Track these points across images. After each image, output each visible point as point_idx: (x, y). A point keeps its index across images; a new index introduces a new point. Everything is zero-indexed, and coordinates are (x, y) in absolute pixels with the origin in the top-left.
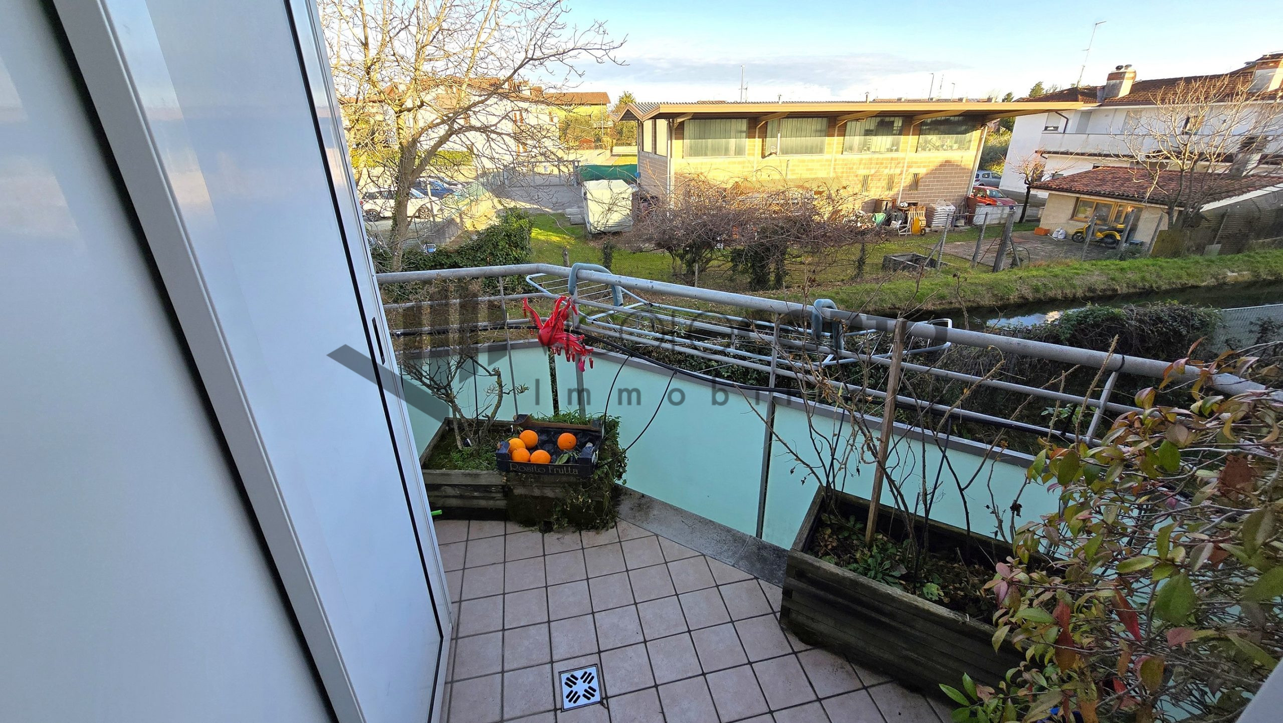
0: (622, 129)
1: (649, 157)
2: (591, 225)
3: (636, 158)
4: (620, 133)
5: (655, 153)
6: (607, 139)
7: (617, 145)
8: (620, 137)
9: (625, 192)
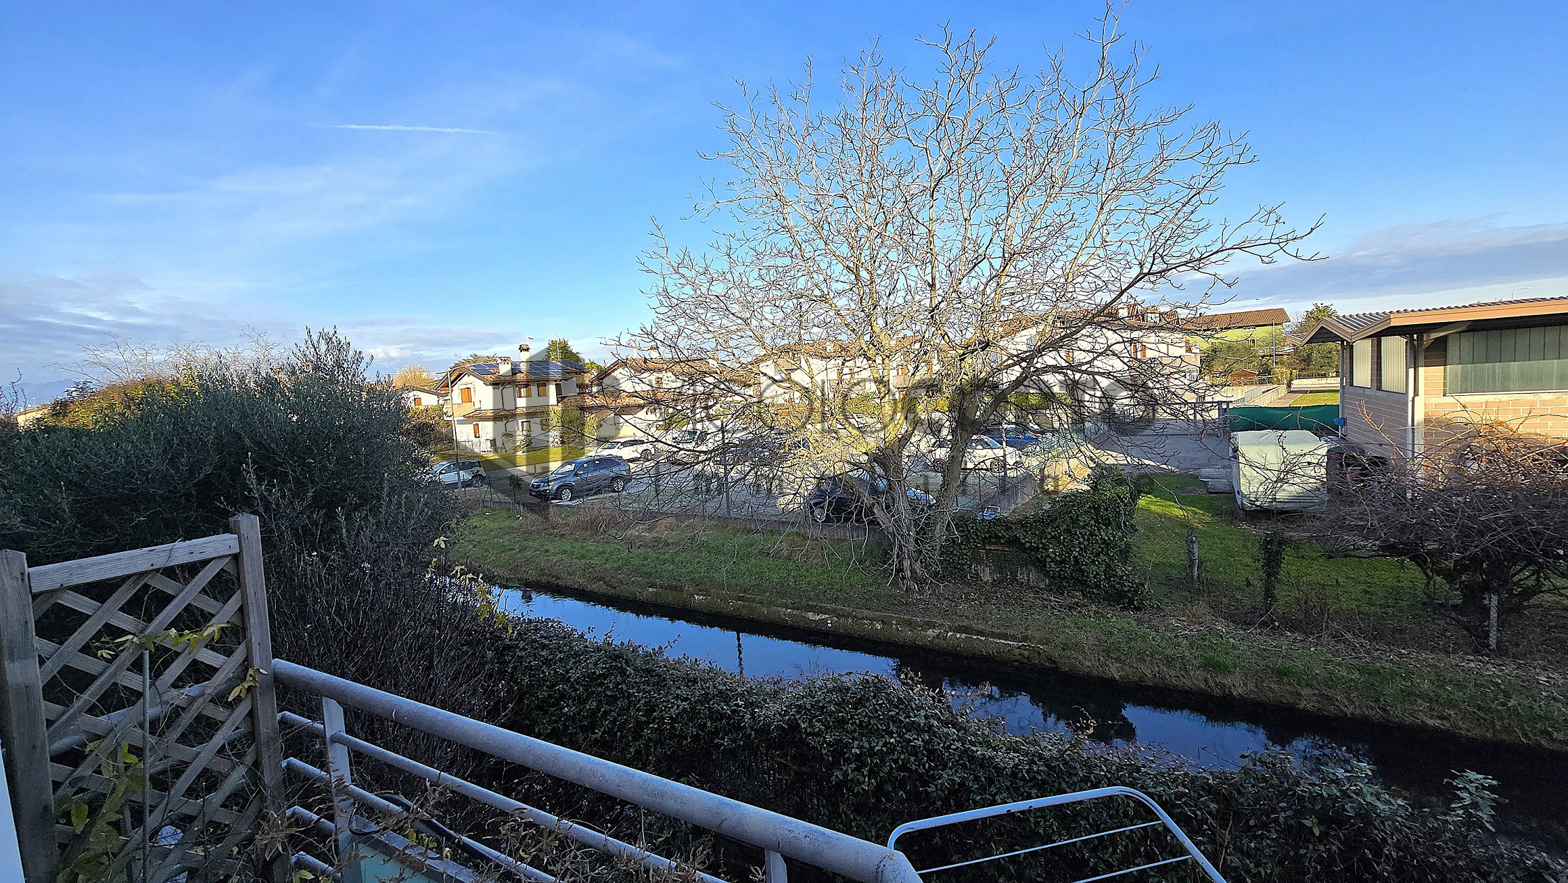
0: (1309, 356)
1: (1365, 396)
2: (1244, 496)
3: (1338, 395)
4: (1307, 360)
5: (1379, 388)
6: (1280, 371)
7: (1299, 377)
8: (1305, 365)
9: (1311, 453)
